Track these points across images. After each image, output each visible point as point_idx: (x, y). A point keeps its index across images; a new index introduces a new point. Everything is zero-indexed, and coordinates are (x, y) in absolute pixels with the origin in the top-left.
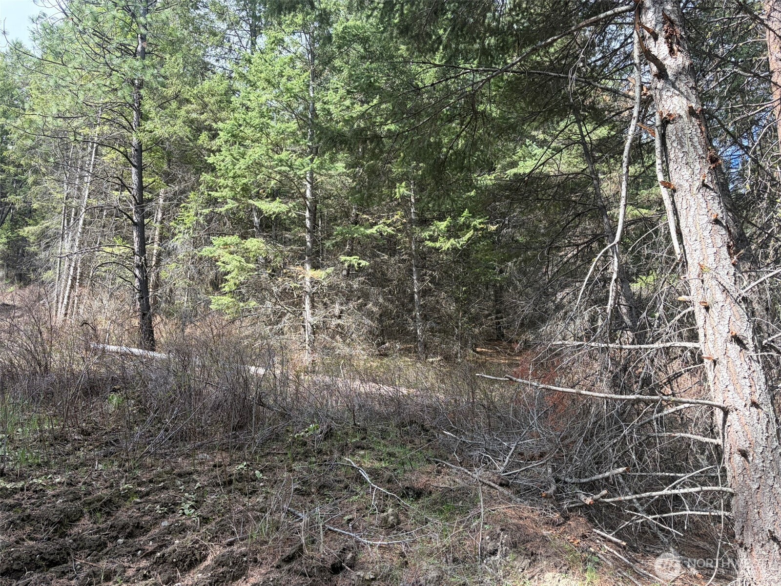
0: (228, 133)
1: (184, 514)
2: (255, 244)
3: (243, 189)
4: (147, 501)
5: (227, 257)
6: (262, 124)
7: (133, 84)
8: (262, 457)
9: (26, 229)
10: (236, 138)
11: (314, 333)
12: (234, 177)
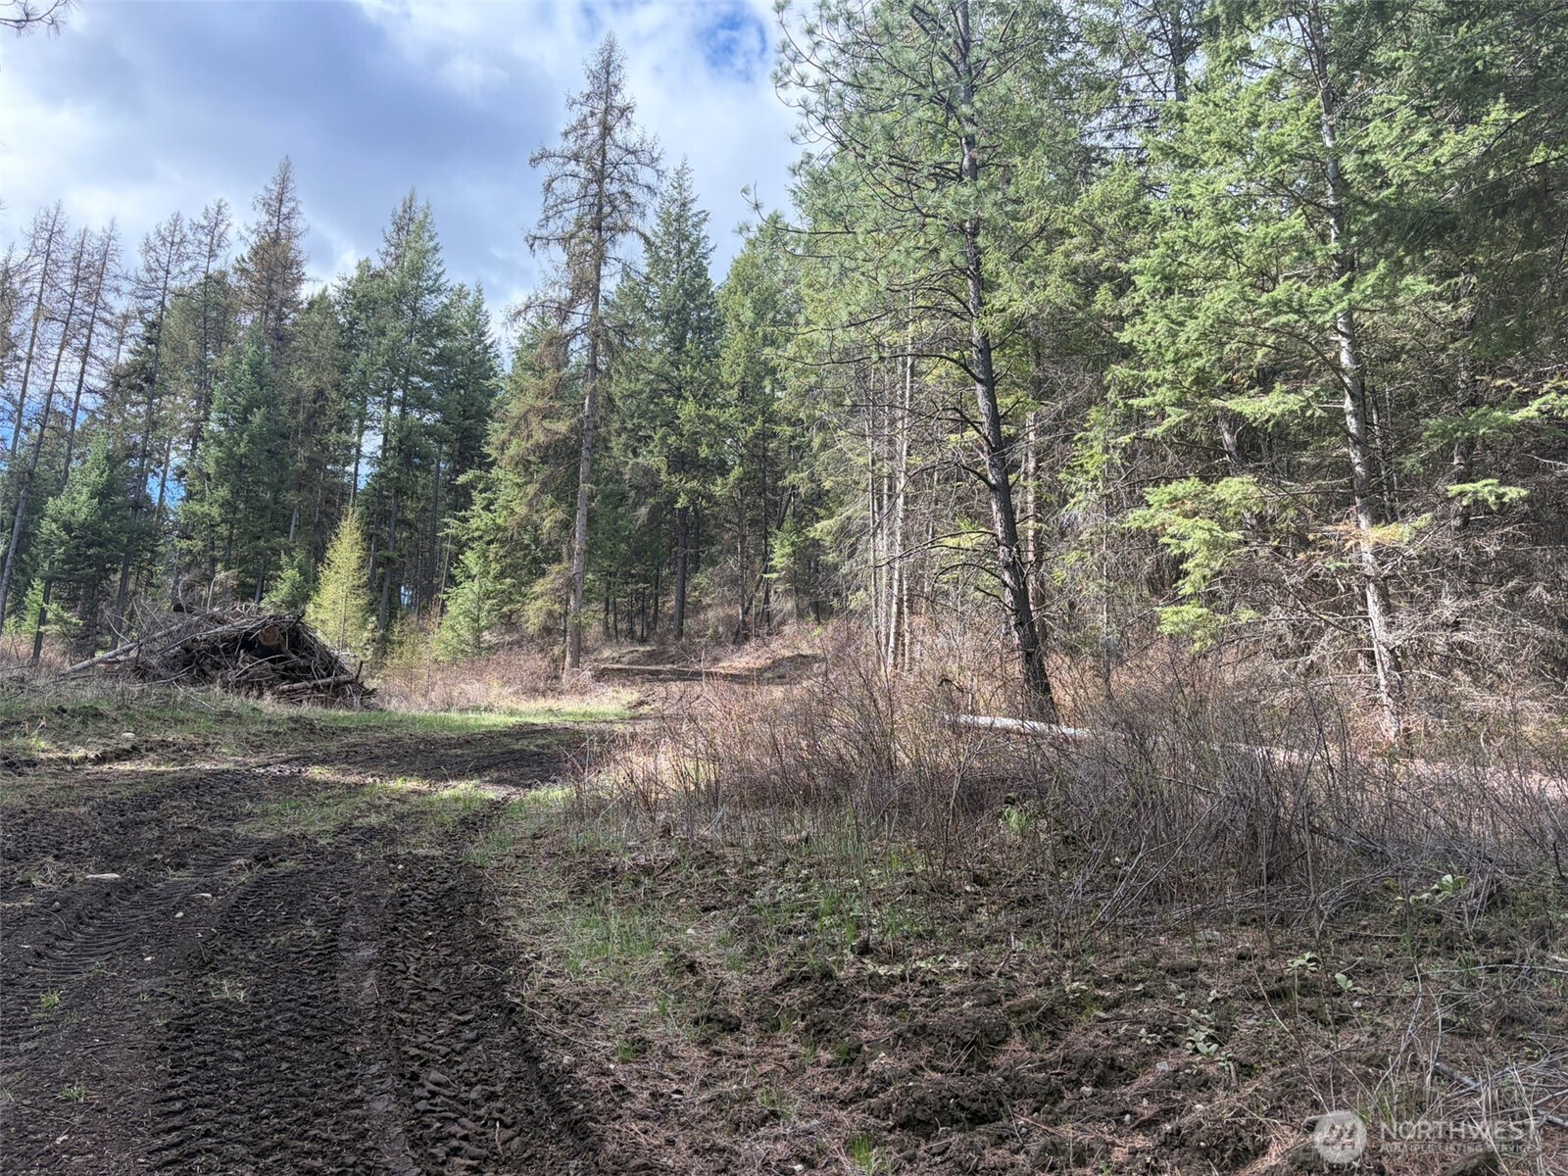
0: (1154, 276)
1: (1196, 1051)
2: (1235, 488)
3: (1197, 381)
4: (1120, 1018)
5: (1182, 525)
6: (1225, 237)
7: (963, 231)
8: (1341, 942)
9: (818, 526)
10: (1171, 282)
11: (1398, 667)
12: (1175, 362)
